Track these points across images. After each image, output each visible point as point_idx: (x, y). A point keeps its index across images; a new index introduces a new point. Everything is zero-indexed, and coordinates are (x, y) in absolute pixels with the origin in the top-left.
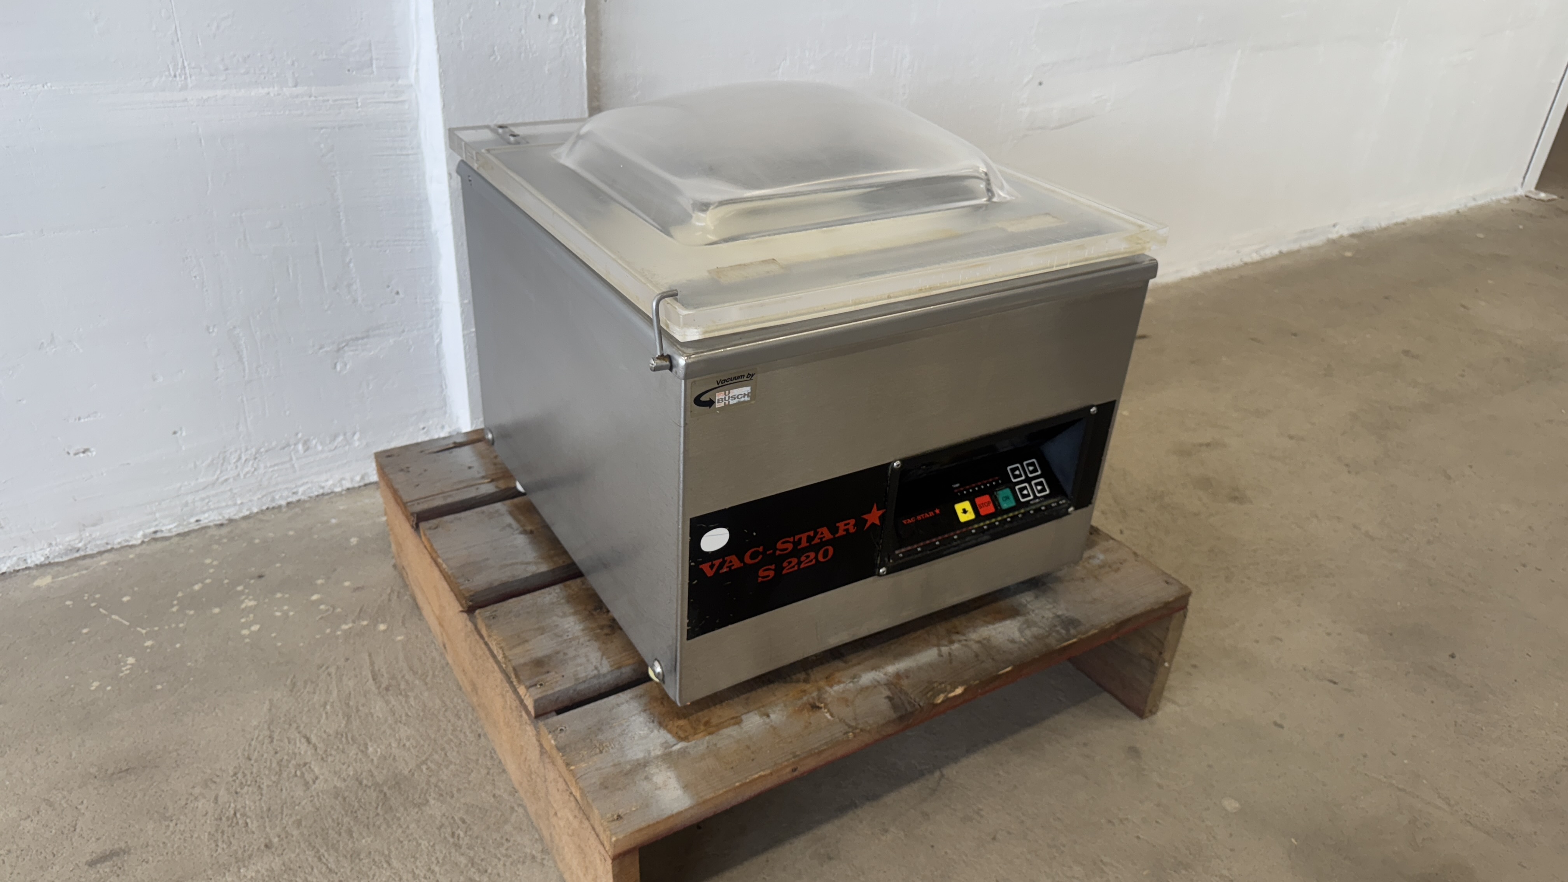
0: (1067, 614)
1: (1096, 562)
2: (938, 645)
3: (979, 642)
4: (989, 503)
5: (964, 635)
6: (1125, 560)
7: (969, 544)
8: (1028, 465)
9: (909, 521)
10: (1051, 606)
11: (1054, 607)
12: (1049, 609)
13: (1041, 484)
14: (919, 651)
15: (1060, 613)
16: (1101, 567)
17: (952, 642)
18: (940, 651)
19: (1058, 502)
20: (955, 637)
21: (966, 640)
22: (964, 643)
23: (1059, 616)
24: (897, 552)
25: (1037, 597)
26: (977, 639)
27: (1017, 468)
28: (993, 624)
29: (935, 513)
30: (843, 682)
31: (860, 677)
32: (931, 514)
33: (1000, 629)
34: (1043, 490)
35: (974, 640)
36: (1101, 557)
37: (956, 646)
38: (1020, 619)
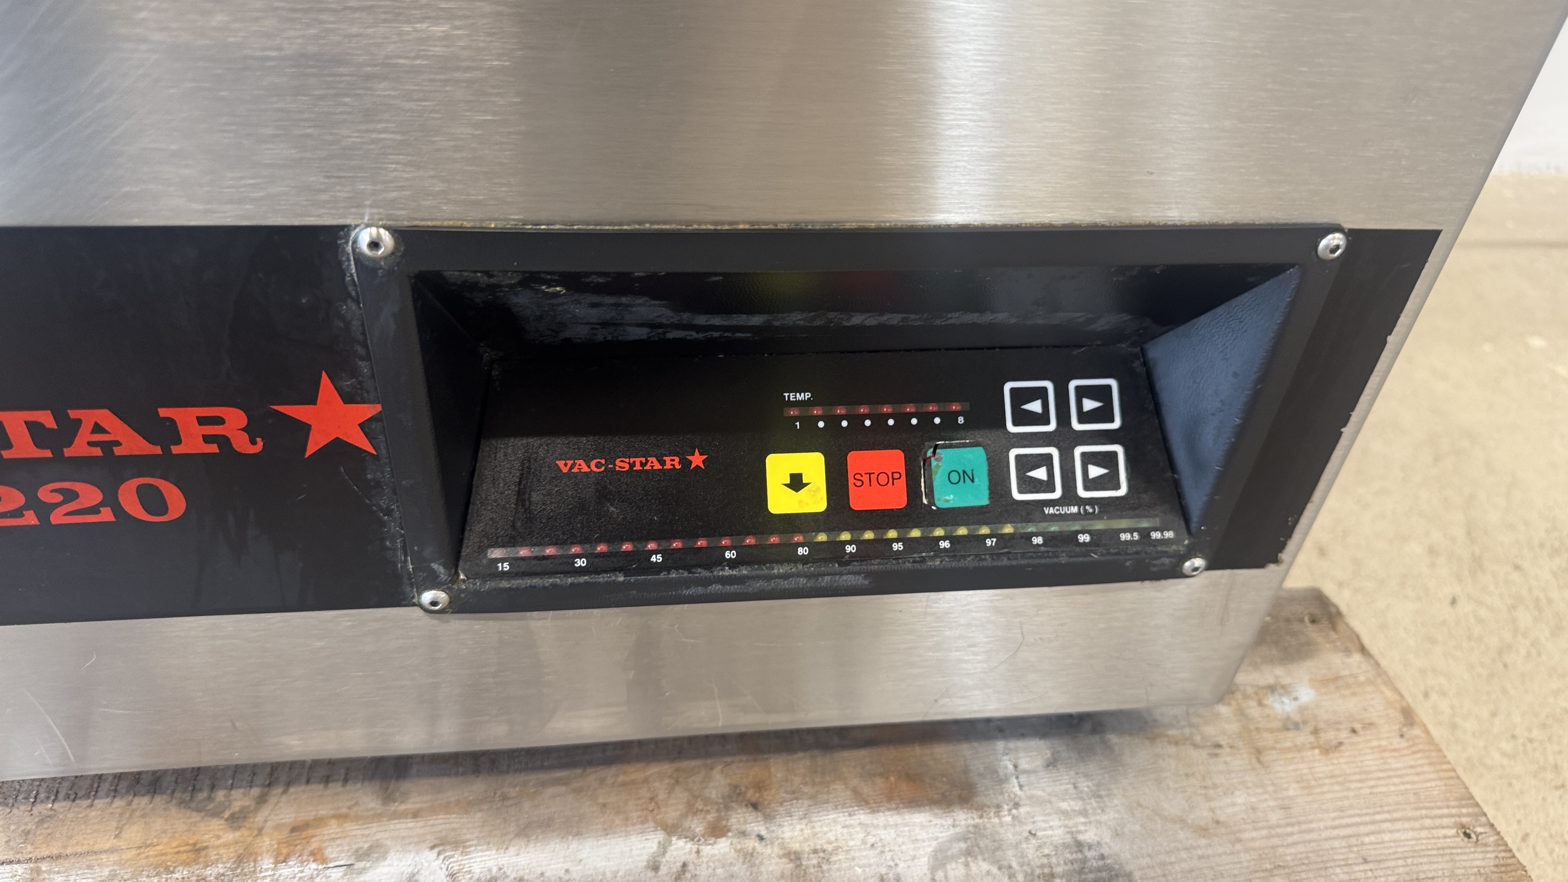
0: (1112, 847)
1: (1283, 706)
2: (672, 830)
3: (795, 857)
4: (893, 478)
5: (768, 818)
6: (1370, 725)
7: (784, 584)
8: (1082, 392)
9: (582, 466)
10: (1077, 805)
11: (1084, 813)
12: (1065, 814)
13: (1108, 460)
14: (607, 831)
15: (1089, 836)
16: (1289, 725)
17: (717, 831)
18: (664, 848)
19: (1145, 534)
20: (740, 818)
21: (761, 838)
22: (751, 844)
23: (1079, 845)
24: (496, 553)
25: (1051, 764)
26: (796, 847)
27: (1041, 393)
28: (874, 809)
29: (686, 463)
30: (324, 861)
31: (384, 856)
32: (672, 462)
33: (887, 835)
34: (1110, 482)
35: (782, 846)
36: (1306, 695)
37: (723, 847)
38: (963, 818)
